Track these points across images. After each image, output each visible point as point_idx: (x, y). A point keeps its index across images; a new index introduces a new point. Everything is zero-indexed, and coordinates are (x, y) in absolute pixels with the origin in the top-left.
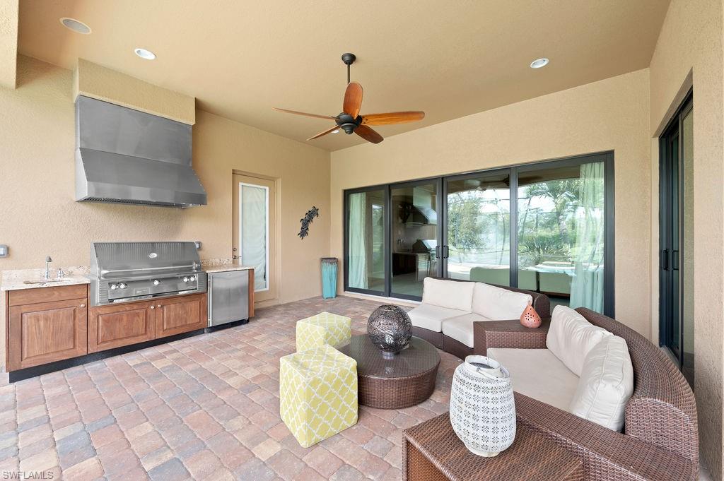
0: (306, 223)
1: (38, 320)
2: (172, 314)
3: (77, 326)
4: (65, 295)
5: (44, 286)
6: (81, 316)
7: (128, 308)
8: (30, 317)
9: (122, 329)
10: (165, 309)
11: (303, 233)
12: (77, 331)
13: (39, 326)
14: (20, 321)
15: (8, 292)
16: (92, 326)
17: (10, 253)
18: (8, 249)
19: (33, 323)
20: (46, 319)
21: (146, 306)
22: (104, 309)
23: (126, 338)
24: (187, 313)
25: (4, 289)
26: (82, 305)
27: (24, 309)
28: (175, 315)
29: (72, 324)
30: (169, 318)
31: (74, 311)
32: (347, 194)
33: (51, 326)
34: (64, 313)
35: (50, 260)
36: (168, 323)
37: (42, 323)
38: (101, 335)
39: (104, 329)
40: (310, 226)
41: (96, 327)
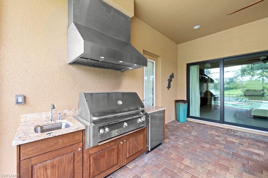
0: (170, 81)
1: (46, 169)
2: (131, 145)
3: (76, 168)
4: (67, 141)
5: (51, 136)
6: (78, 158)
7: (108, 146)
8: (40, 168)
9: (104, 163)
10: (128, 143)
11: (169, 87)
12: (76, 172)
13: (47, 175)
14: (30, 174)
15: (19, 146)
16: (86, 165)
17: (27, 100)
18: (25, 98)
19: (42, 173)
20: (53, 167)
21: (118, 142)
22: (93, 149)
23: (107, 169)
24: (138, 143)
25: (15, 143)
26: (79, 149)
27: (34, 161)
28: (133, 146)
29: (72, 167)
30: (129, 149)
31: (74, 154)
32: (189, 66)
33: (57, 173)
34: (66, 158)
35: (54, 107)
36: (129, 153)
37: (49, 171)
38: (92, 171)
39: (94, 166)
40: (172, 83)
41: (88, 165)
